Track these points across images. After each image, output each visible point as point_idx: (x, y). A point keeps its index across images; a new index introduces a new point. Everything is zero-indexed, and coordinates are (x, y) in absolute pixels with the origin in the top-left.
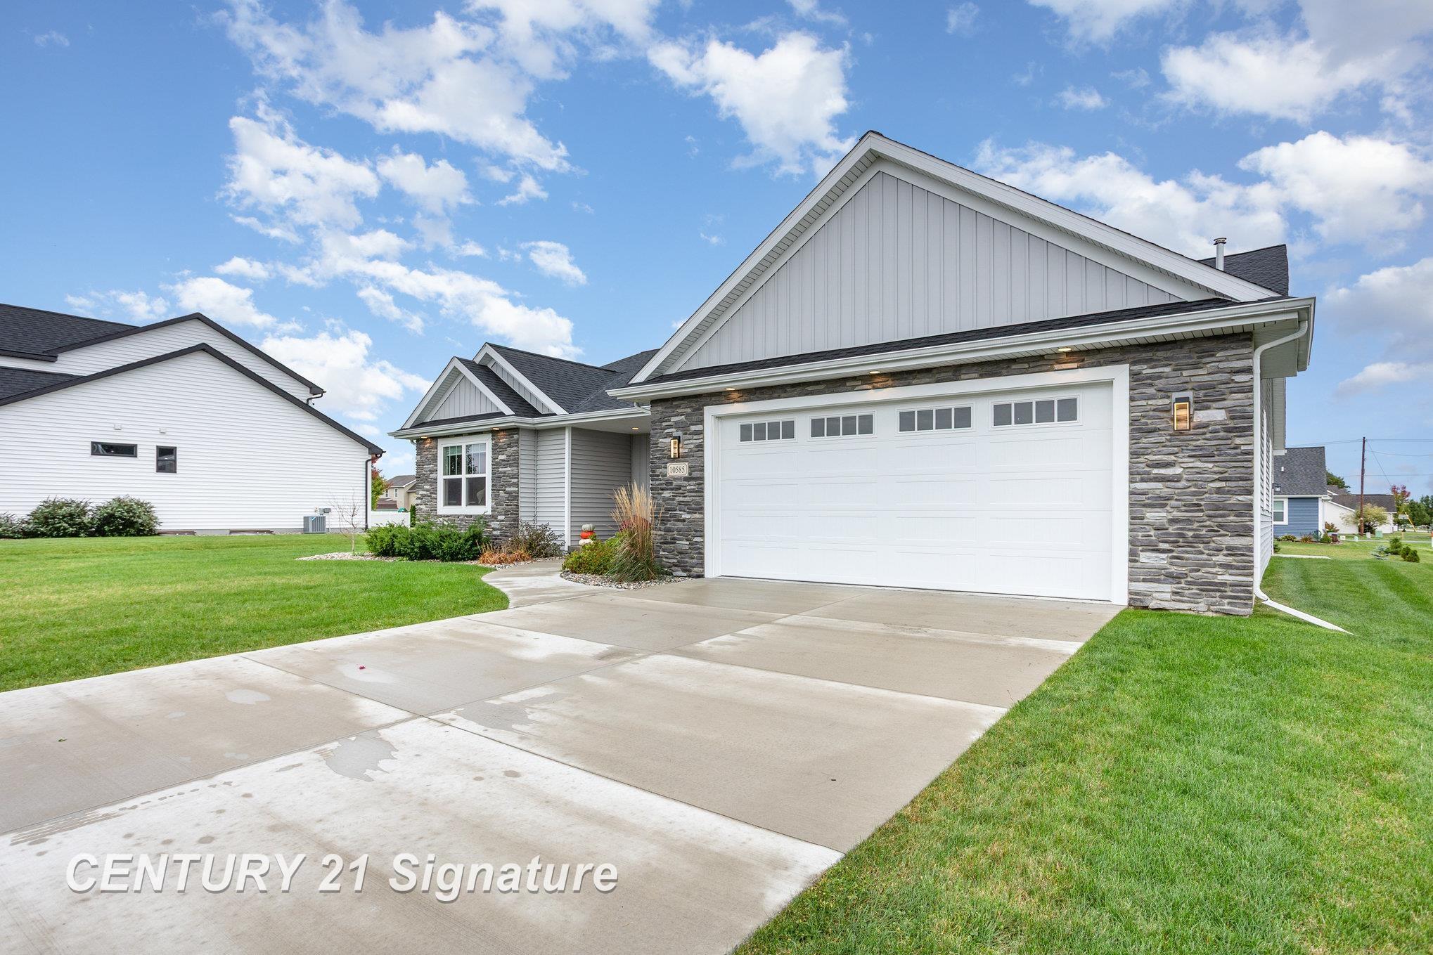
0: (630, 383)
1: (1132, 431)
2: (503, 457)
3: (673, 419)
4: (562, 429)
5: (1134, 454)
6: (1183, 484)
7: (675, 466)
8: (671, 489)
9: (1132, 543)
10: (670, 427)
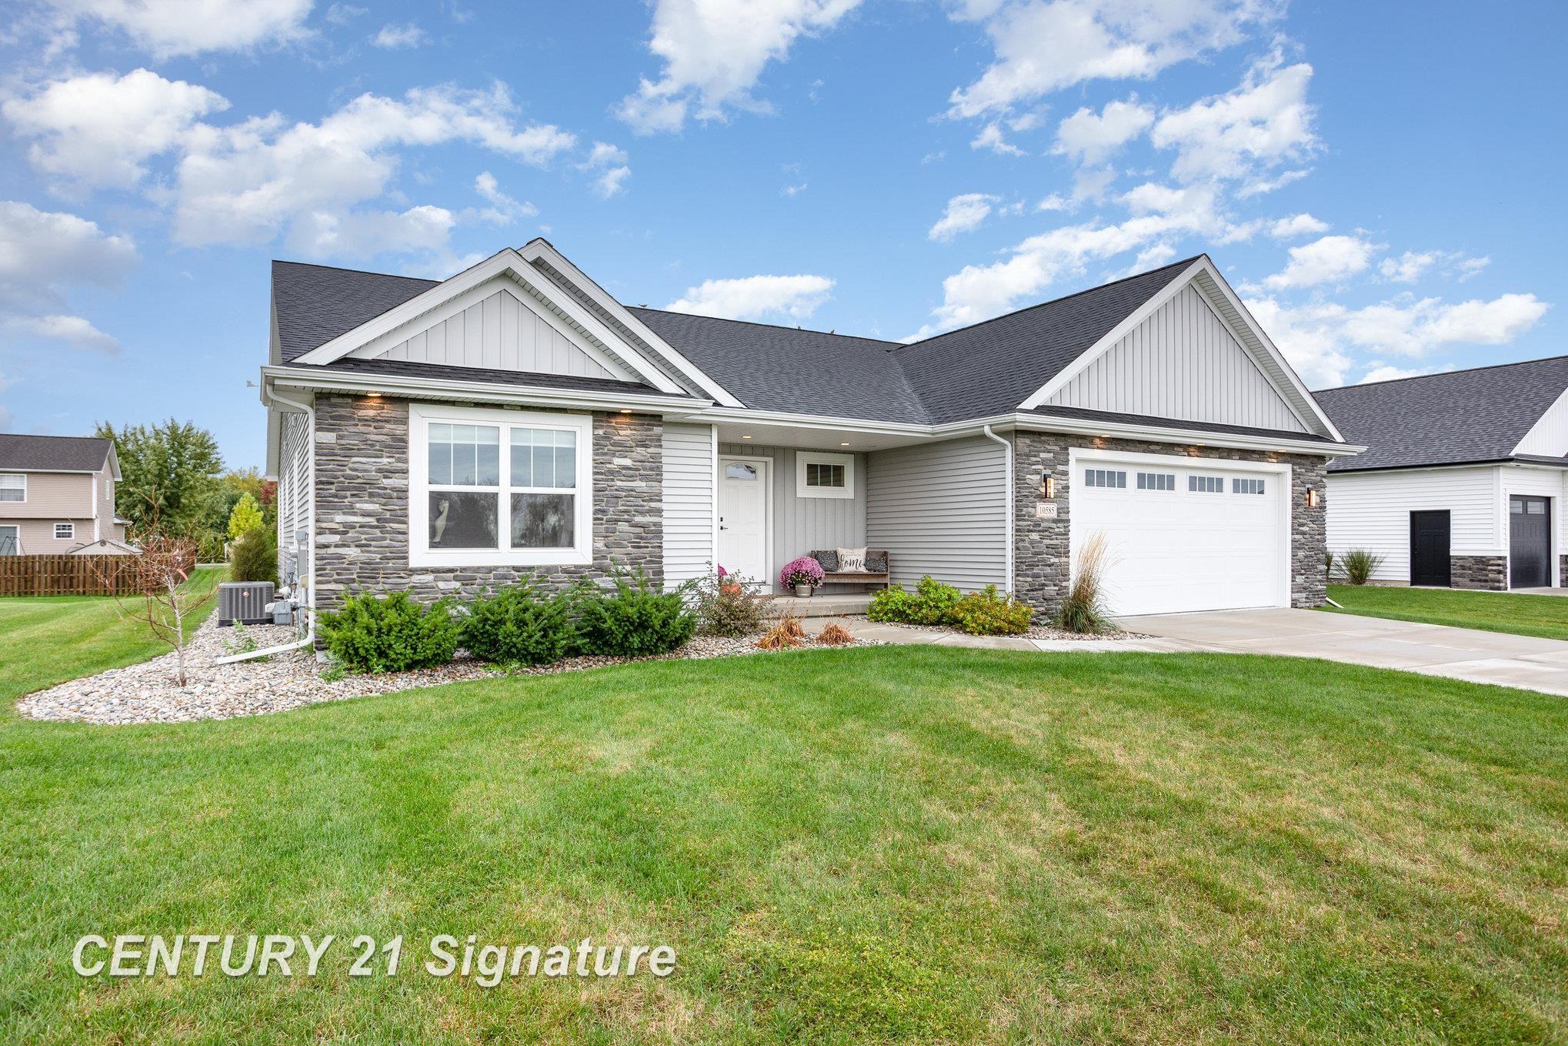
0: (1020, 407)
1: (1293, 504)
2: (628, 462)
3: (1043, 455)
4: (708, 426)
5: (1294, 518)
6: (1307, 536)
7: (1045, 506)
8: (1039, 531)
9: (1293, 571)
10: (1037, 463)
